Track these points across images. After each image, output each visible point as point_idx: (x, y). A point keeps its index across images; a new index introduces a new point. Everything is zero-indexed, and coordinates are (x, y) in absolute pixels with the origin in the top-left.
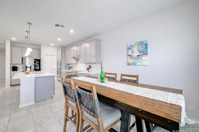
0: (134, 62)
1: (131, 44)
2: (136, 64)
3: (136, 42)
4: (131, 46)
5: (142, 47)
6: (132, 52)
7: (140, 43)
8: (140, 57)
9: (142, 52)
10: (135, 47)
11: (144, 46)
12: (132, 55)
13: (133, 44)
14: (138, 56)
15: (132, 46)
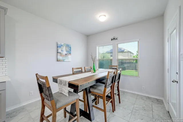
0: (64, 59)
1: (61, 44)
2: (65, 60)
3: (64, 44)
4: (60, 45)
5: (68, 49)
6: (62, 50)
7: (67, 45)
8: (67, 55)
9: (68, 52)
10: (64, 47)
11: (69, 48)
12: (62, 53)
13: (62, 44)
14: (66, 54)
15: (62, 45)
